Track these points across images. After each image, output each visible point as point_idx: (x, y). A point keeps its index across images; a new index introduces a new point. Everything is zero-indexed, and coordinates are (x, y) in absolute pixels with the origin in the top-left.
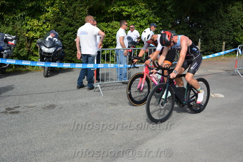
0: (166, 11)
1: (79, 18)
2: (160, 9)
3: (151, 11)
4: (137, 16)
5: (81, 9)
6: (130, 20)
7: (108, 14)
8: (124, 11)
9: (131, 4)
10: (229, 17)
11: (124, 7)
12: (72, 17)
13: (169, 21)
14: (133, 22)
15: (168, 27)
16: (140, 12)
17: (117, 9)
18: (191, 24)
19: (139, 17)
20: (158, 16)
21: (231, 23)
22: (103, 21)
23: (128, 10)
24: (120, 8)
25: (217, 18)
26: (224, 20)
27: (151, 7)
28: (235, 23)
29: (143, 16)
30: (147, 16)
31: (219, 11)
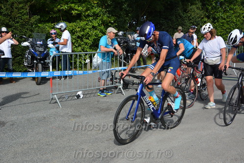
0: (121, 9)
1: (19, 17)
2: (115, 7)
3: (105, 10)
4: (88, 16)
5: (21, 6)
6: (81, 20)
7: (55, 13)
8: (73, 9)
9: (81, 2)
10: (189, 17)
11: (73, 5)
12: (10, 15)
13: (125, 21)
14: (85, 23)
15: (124, 27)
16: (92, 11)
17: (65, 7)
19: (91, 16)
20: (112, 15)
21: (191, 23)
22: (48, 21)
23: (78, 8)
24: (68, 5)
25: (176, 17)
26: (184, 20)
27: (105, 5)
28: (195, 23)
29: (96, 15)
30: (100, 16)
31: (178, 10)
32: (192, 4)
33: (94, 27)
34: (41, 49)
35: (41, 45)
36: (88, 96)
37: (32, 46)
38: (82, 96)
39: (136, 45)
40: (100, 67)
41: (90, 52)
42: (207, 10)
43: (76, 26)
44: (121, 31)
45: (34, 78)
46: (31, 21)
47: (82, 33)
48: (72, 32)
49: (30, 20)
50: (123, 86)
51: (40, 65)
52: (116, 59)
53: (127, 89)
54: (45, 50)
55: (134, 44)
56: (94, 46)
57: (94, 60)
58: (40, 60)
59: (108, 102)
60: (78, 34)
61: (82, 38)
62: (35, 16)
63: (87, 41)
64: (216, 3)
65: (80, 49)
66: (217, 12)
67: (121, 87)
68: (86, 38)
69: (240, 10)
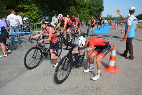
0: (44, 8)
1: (2, 10)
2: (42, 7)
3: (38, 8)
4: (31, 10)
6: (28, 11)
7: (17, 9)
9: (28, 4)
10: (70, 11)
11: (25, 6)
13: (46, 12)
14: (30, 13)
15: (46, 15)
16: (33, 8)
17: (21, 6)
20: (41, 10)
23: (27, 7)
24: (23, 6)
25: (66, 11)
26: (69, 13)
27: (38, 6)
29: (34, 10)
30: (36, 10)
31: (66, 9)
32: (71, 7)
33: (33, 14)
42: (77, 9)
43: (26, 14)
47: (29, 17)
49: (7, 11)
62: (9, 10)
64: (80, 7)
66: (80, 10)
69: (88, 10)
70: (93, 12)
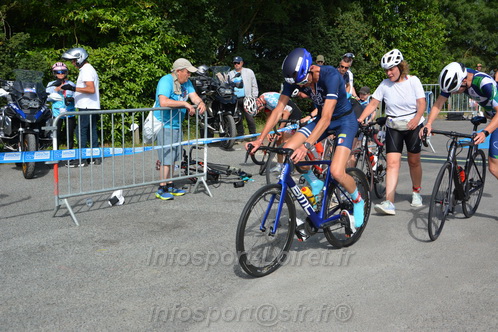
0: (202, 21)
2: (188, 16)
3: (169, 22)
4: (134, 33)
6: (118, 42)
7: (62, 27)
8: (101, 20)
10: (339, 36)
11: (100, 12)
14: (126, 48)
15: (208, 58)
16: (142, 23)
17: (84, 16)
18: (259, 50)
19: (140, 35)
20: (184, 33)
21: (344, 47)
22: (48, 45)
23: (111, 19)
24: (91, 12)
25: (314, 36)
26: (329, 42)
27: (168, 11)
28: (352, 48)
29: (150, 33)
30: (158, 34)
31: (317, 22)
32: (345, 10)
33: (145, 57)
34: (34, 104)
35: (34, 96)
36: (135, 199)
37: (14, 98)
38: (122, 200)
39: (233, 94)
40: (160, 139)
41: (139, 108)
42: (375, 22)
43: (108, 55)
44: (202, 64)
45: (19, 165)
46: (10, 45)
47: (121, 69)
48: (100, 68)
49: (8, 42)
50: (208, 178)
51: (32, 138)
52: (193, 123)
53: (217, 183)
54: (42, 105)
55: (228, 92)
56: (148, 97)
57: (147, 125)
58: (33, 126)
59: (177, 211)
60: (113, 71)
61: (121, 81)
62: (18, 35)
63: (133, 85)
64: (392, 8)
65: (117, 102)
66: (395, 26)
67: (203, 179)
68: (130, 80)
69: (438, 22)
70: (469, 30)
